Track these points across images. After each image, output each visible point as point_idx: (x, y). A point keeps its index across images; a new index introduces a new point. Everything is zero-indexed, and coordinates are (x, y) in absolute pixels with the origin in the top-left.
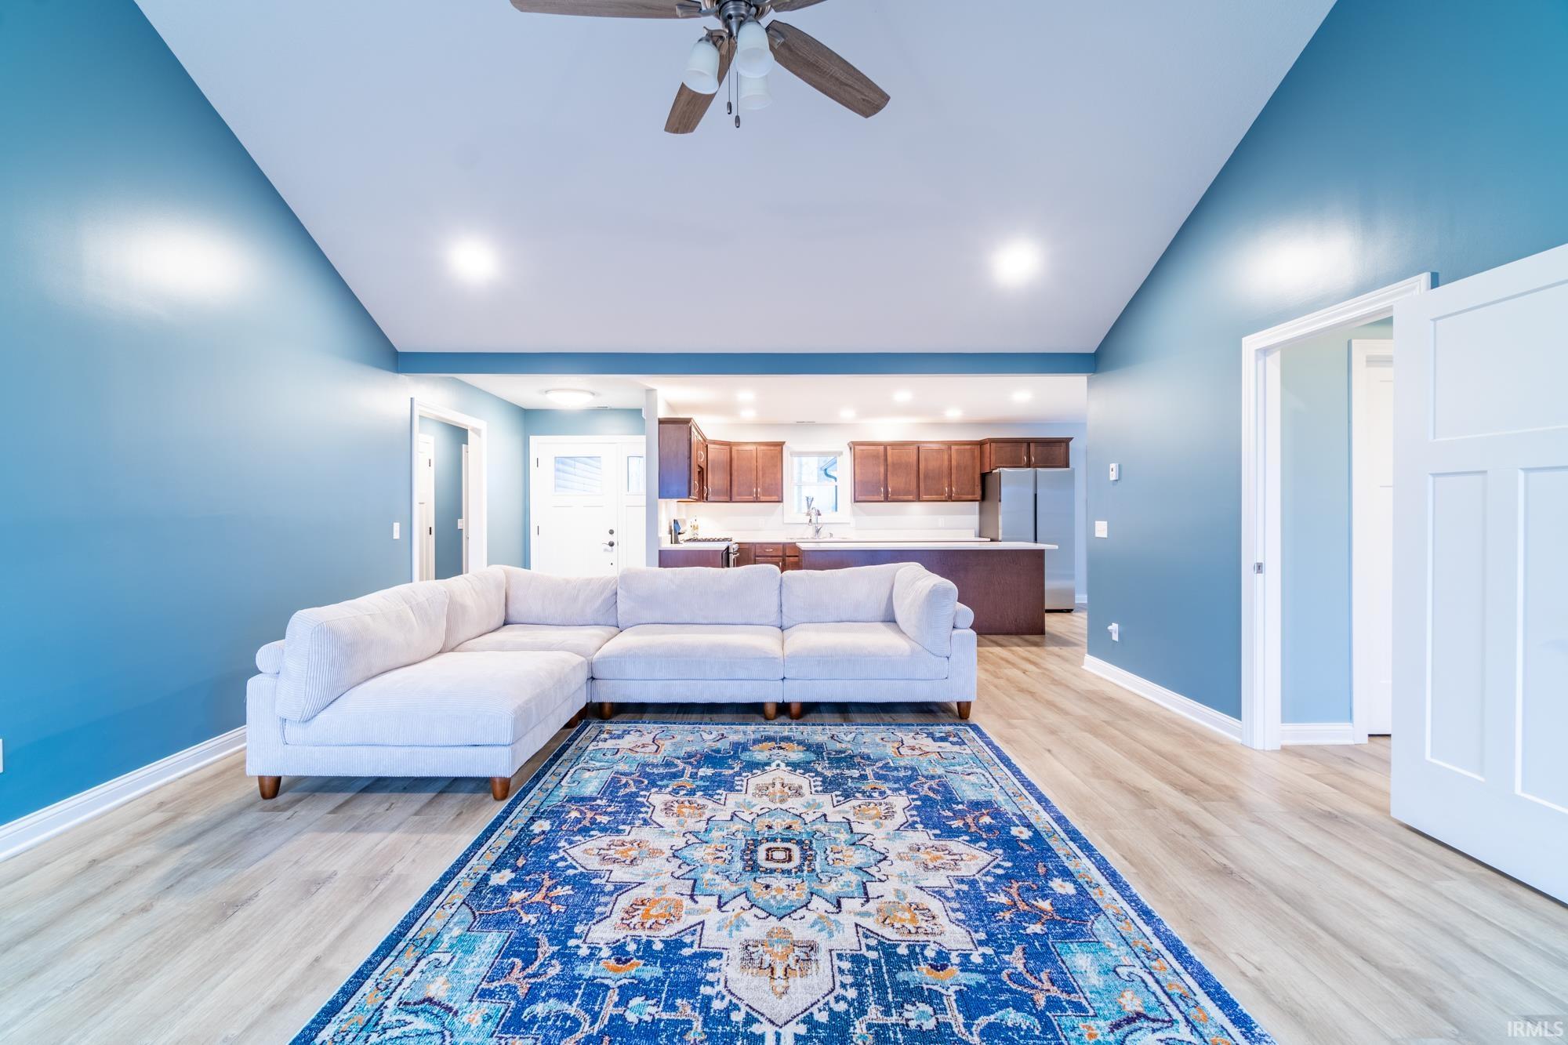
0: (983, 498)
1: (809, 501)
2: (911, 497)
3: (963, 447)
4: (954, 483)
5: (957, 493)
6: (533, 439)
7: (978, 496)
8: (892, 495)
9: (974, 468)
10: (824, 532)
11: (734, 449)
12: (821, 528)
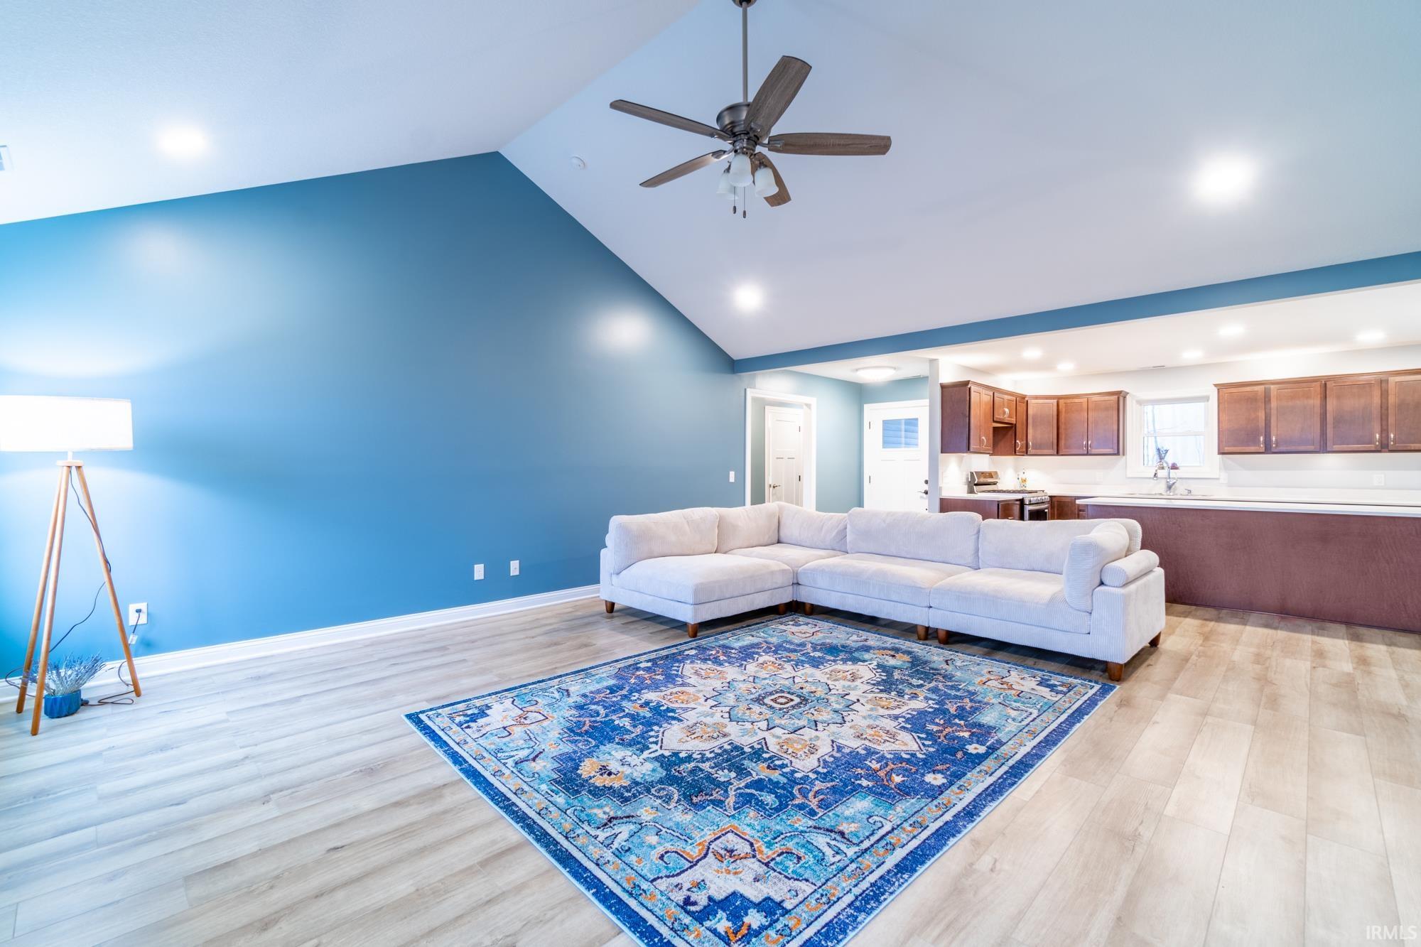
1: (1162, 453)
2: (1311, 448)
4: (1392, 429)
5: (1399, 441)
6: (866, 406)
10: (1180, 488)
11: (1061, 402)
12: (1174, 484)
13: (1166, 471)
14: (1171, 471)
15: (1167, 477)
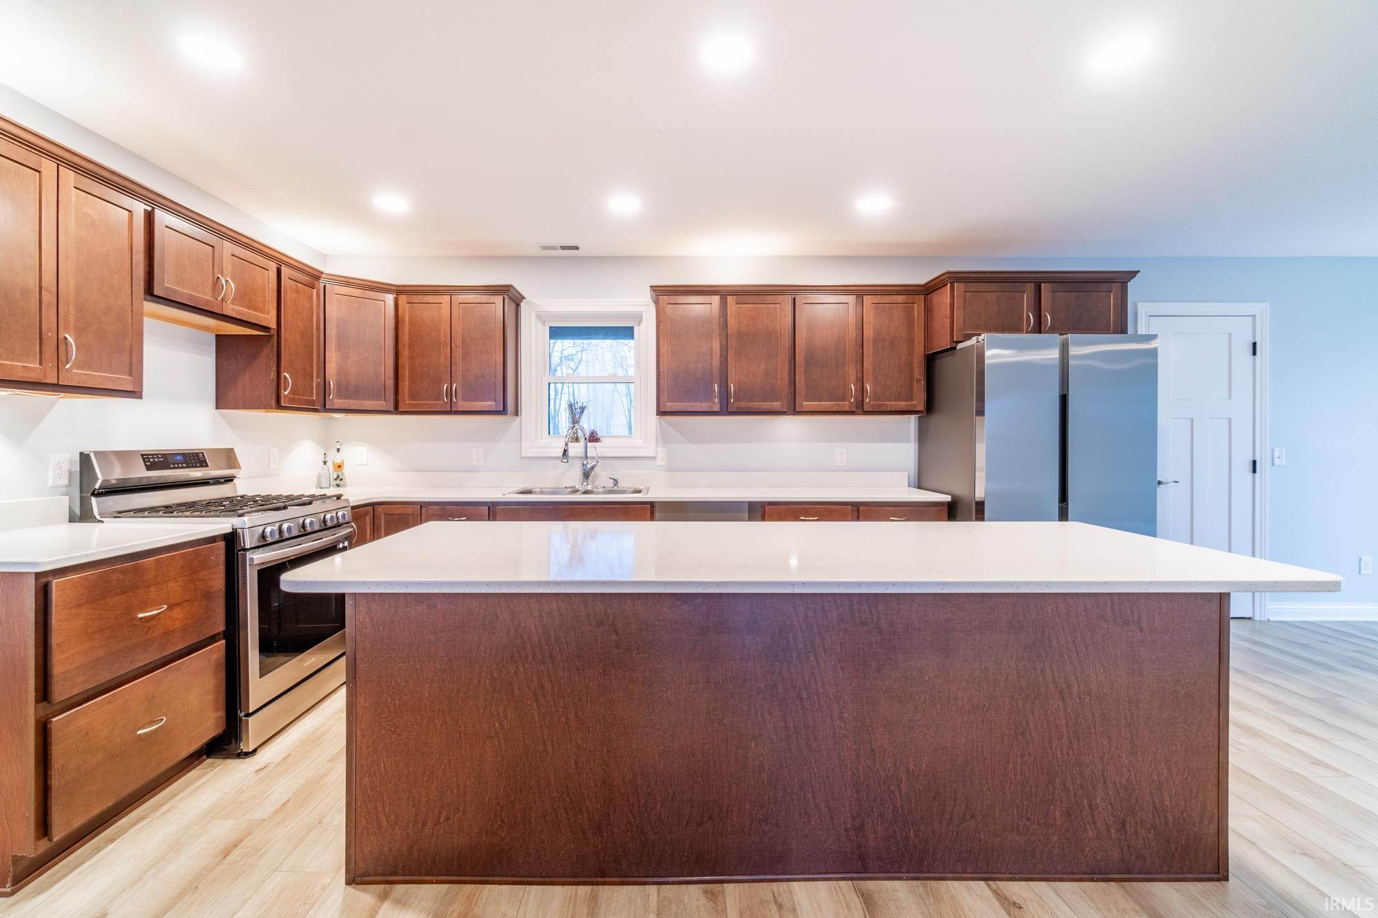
0: (930, 406)
1: (576, 412)
2: (777, 405)
3: (887, 299)
4: (868, 376)
5: (876, 396)
7: (919, 402)
8: (737, 399)
9: (910, 342)
10: (602, 478)
11: (404, 298)
12: (593, 468)
13: (582, 443)
14: (589, 444)
15: (583, 455)
